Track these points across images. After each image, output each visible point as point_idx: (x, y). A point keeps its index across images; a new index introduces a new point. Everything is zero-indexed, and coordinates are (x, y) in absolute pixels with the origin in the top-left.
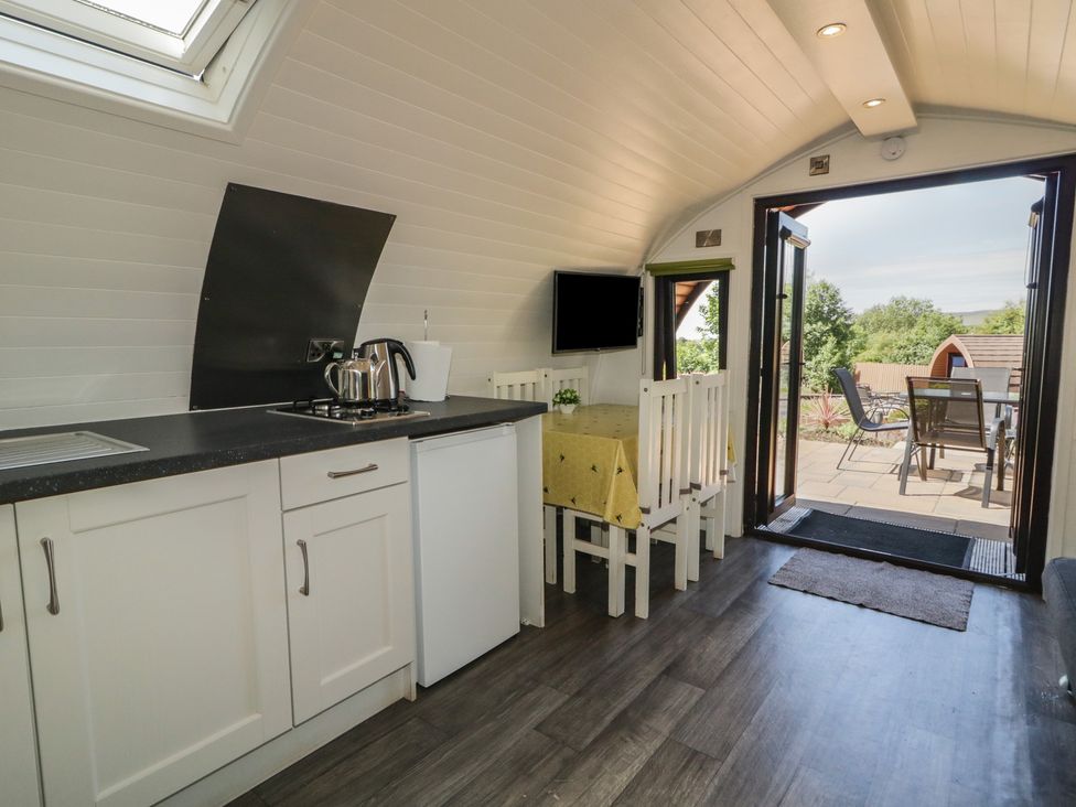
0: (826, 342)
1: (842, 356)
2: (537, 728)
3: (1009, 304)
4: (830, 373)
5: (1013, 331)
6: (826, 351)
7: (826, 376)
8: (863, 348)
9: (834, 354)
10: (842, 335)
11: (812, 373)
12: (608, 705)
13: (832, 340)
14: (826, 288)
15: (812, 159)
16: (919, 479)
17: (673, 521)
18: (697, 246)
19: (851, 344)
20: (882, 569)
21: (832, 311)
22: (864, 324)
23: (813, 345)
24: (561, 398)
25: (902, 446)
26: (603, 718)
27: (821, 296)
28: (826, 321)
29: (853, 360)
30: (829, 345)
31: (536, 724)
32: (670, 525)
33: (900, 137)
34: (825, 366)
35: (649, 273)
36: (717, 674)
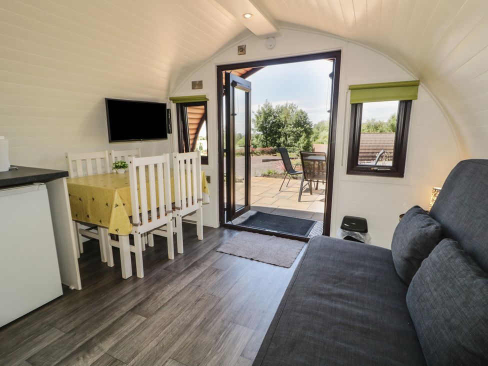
0: (302, 136)
1: (308, 141)
2: (28, 360)
3: (368, 120)
4: (304, 148)
5: (369, 131)
6: (302, 139)
7: (302, 149)
8: (317, 138)
9: (305, 140)
10: (308, 132)
11: (297, 148)
12: (86, 335)
13: (304, 135)
14: (302, 113)
15: (239, 47)
16: (309, 194)
17: (165, 225)
18: (193, 89)
19: (312, 136)
20: (271, 239)
21: (305, 123)
22: (318, 128)
23: (298, 137)
24: (116, 166)
25: (299, 182)
26: (76, 345)
27: (300, 116)
28: (302, 127)
29: (313, 142)
30: (303, 137)
31: (28, 358)
32: (164, 227)
33: (273, 37)
34: (302, 145)
35: (172, 101)
36: (159, 307)
